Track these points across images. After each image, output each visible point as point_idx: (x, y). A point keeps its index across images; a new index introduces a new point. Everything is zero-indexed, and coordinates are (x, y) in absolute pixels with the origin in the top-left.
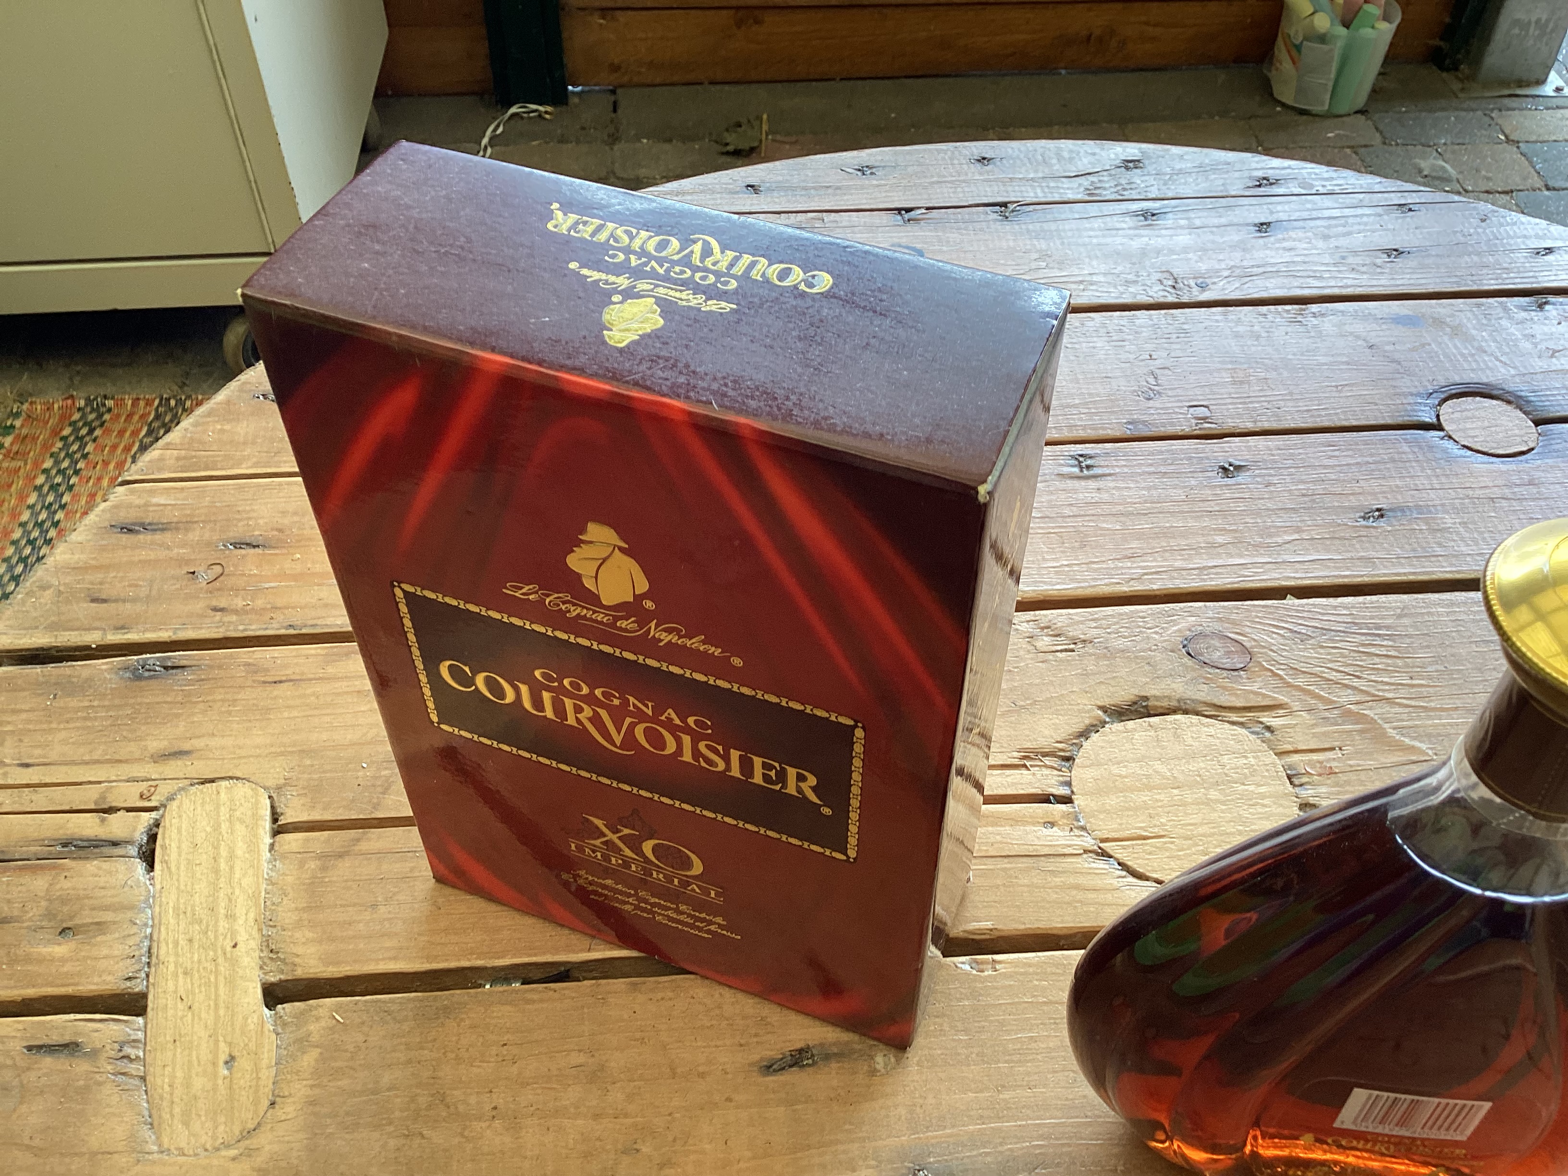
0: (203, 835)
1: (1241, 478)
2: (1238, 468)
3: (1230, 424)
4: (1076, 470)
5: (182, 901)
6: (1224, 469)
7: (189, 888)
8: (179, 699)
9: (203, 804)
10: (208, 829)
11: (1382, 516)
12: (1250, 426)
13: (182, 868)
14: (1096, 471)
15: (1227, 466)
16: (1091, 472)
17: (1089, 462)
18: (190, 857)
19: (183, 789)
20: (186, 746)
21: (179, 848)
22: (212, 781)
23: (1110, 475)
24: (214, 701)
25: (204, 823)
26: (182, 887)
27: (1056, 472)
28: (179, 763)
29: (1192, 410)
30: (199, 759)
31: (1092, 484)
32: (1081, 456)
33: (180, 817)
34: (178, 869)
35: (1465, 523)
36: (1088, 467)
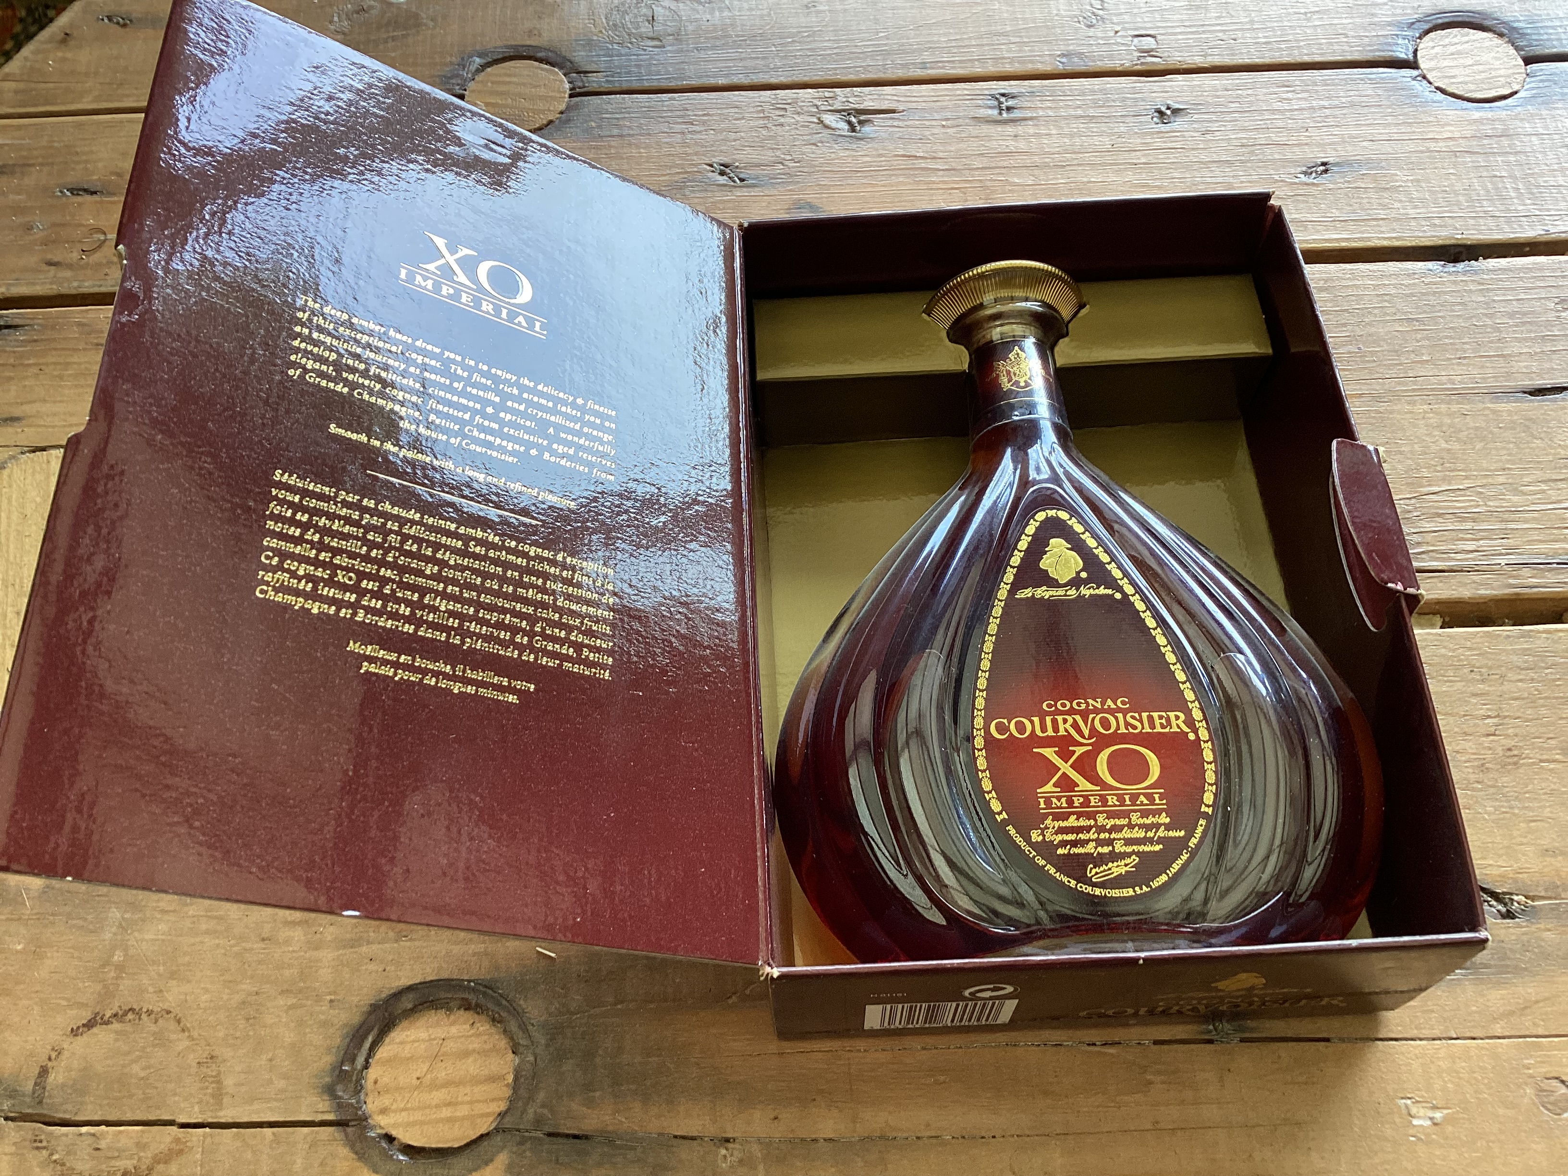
0: (33, 506)
1: (1178, 123)
2: (1176, 111)
3: (1177, 58)
4: (996, 112)
5: (11, 573)
6: (1161, 113)
7: (18, 560)
8: (10, 360)
9: (33, 474)
10: (38, 499)
11: (1326, 171)
12: (1199, 61)
13: (12, 538)
14: (1016, 114)
15: (1163, 109)
16: (1012, 115)
17: (1011, 103)
18: (20, 528)
19: (13, 457)
20: (17, 412)
21: (9, 518)
22: (43, 449)
23: (1031, 119)
24: (46, 364)
25: (34, 493)
26: (12, 559)
27: (972, 114)
28: (10, 430)
29: (1136, 40)
30: (30, 426)
31: (1010, 129)
32: (1003, 95)
33: (10, 486)
34: (8, 539)
35: (1418, 181)
36: (1009, 109)
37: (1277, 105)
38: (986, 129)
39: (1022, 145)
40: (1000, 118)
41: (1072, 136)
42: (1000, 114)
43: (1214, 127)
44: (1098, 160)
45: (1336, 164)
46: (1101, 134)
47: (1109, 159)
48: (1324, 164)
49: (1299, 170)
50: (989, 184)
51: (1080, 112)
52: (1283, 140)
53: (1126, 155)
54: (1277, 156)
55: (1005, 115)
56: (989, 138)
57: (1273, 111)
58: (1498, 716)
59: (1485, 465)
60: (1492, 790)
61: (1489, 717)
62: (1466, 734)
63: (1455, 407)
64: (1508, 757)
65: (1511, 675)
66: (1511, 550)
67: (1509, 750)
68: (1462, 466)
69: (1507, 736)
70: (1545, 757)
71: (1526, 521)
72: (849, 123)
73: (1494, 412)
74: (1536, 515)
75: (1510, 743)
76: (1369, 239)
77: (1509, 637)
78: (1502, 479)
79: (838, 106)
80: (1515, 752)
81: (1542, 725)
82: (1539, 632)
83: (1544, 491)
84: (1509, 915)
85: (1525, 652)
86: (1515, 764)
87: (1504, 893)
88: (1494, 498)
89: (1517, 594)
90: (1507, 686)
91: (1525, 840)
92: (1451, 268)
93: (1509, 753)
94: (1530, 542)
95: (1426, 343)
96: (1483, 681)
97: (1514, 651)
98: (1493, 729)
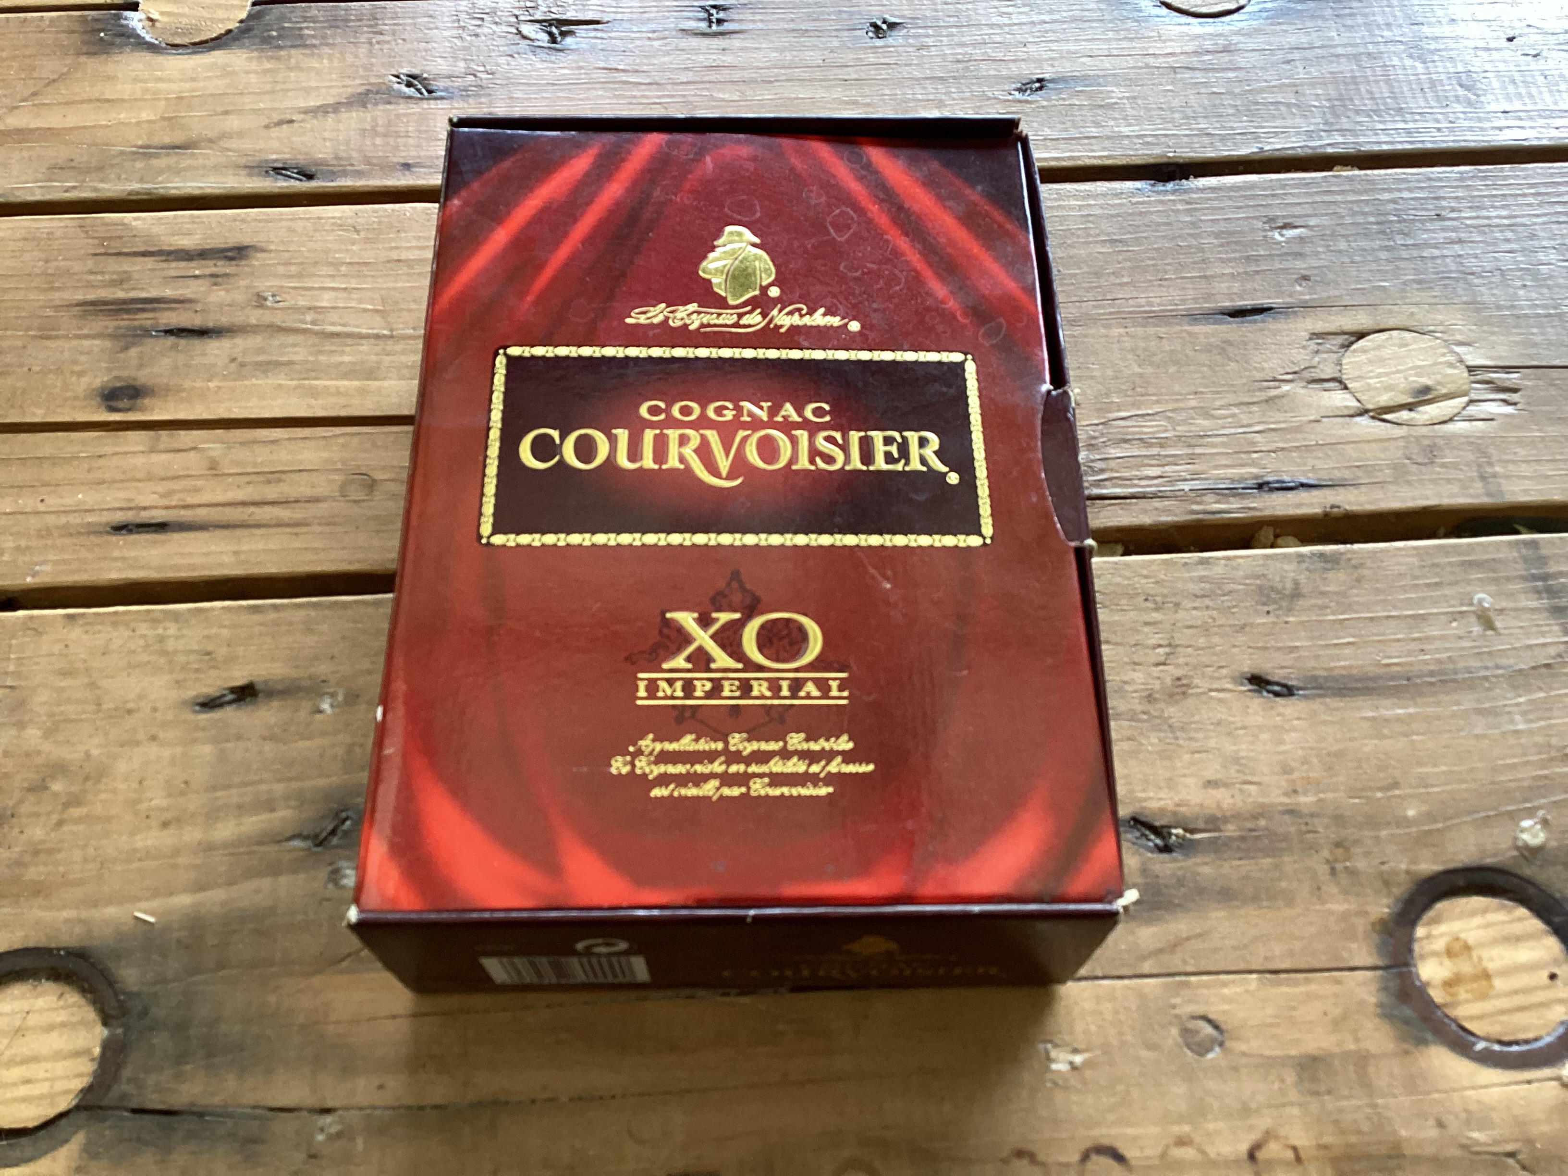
1: (894, 39)
2: (892, 26)
4: (703, 25)
6: (875, 26)
11: (1040, 88)
15: (879, 23)
17: (722, 15)
31: (718, 43)
32: (714, 7)
35: (1135, 98)
36: (720, 22)
37: (996, 20)
38: (695, 42)
39: (728, 59)
40: (708, 30)
41: (782, 50)
42: (710, 26)
43: (930, 41)
44: (807, 76)
45: (1052, 81)
46: (814, 48)
47: (818, 75)
48: (1039, 80)
49: (1014, 86)
50: (691, 99)
51: (792, 26)
52: (1000, 56)
53: (836, 71)
54: (992, 73)
55: (714, 27)
56: (696, 51)
57: (992, 26)
58: (1169, 645)
59: (1177, 388)
60: (1158, 721)
61: (1160, 646)
62: (1135, 663)
63: (1151, 330)
64: (1177, 687)
65: (1187, 604)
66: (1195, 476)
67: (1179, 679)
68: (1154, 391)
69: (1177, 666)
70: (1215, 686)
71: (1214, 446)
72: (550, 34)
73: (1190, 334)
74: (1224, 439)
75: (1179, 672)
76: (1079, 158)
77: (1186, 564)
78: (1193, 403)
79: (539, 16)
80: (1184, 682)
81: (1215, 654)
82: (1218, 559)
83: (1233, 415)
84: (1166, 849)
85: (1202, 579)
86: (1184, 693)
87: (1163, 827)
88: (1185, 422)
89: (1199, 520)
90: (1181, 615)
91: (1187, 772)
92: (1160, 187)
93: (1179, 683)
94: (1216, 467)
95: (1128, 264)
96: (1157, 609)
97: (1191, 579)
98: (1162, 659)
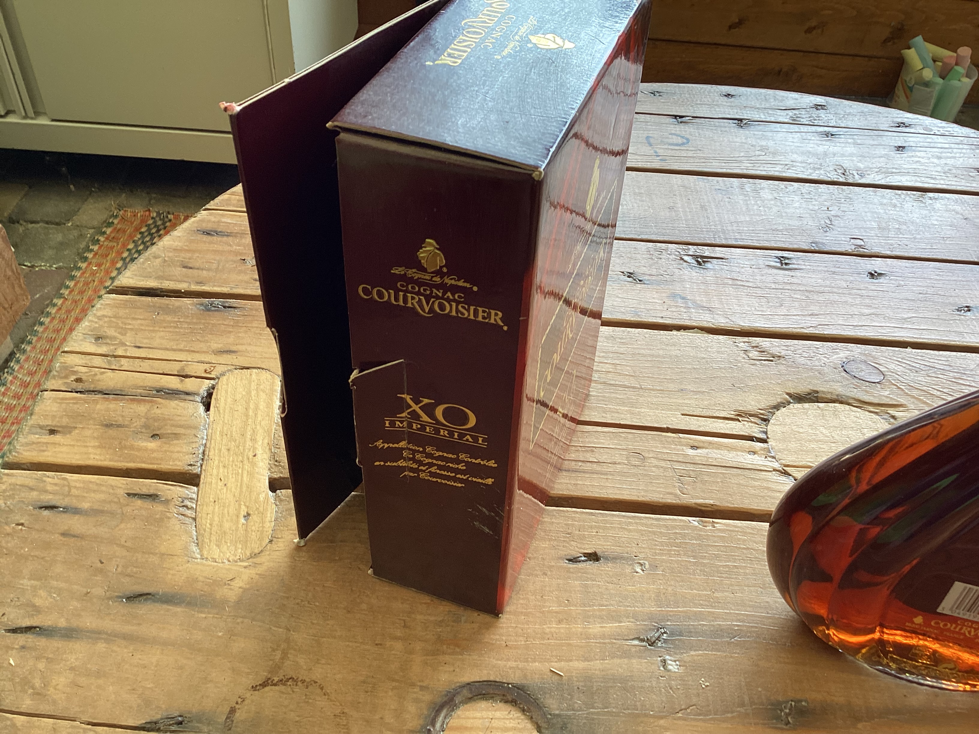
0: (241, 396)
1: (882, 280)
2: (880, 274)
3: (876, 250)
4: (779, 265)
5: (225, 429)
6: (871, 274)
7: (230, 423)
8: (232, 323)
9: (241, 380)
10: (244, 393)
11: (969, 310)
12: (889, 253)
13: (227, 411)
14: (790, 266)
15: (873, 272)
16: (787, 267)
17: (787, 261)
18: (232, 406)
19: (230, 370)
20: (234, 348)
21: (225, 400)
22: (248, 368)
23: (800, 269)
24: (252, 327)
25: (241, 390)
26: (226, 421)
27: (767, 264)
28: (229, 356)
29: (852, 240)
30: (241, 356)
31: (787, 272)
32: (782, 257)
33: (227, 385)
34: (224, 411)
36: (786, 264)
38: (775, 271)
39: (796, 280)
41: (824, 279)
42: (782, 265)
43: (902, 283)
46: (840, 280)
48: (967, 307)
50: (780, 296)
51: (826, 269)
52: (943, 293)
56: (778, 275)
72: (697, 261)
79: (691, 253)
